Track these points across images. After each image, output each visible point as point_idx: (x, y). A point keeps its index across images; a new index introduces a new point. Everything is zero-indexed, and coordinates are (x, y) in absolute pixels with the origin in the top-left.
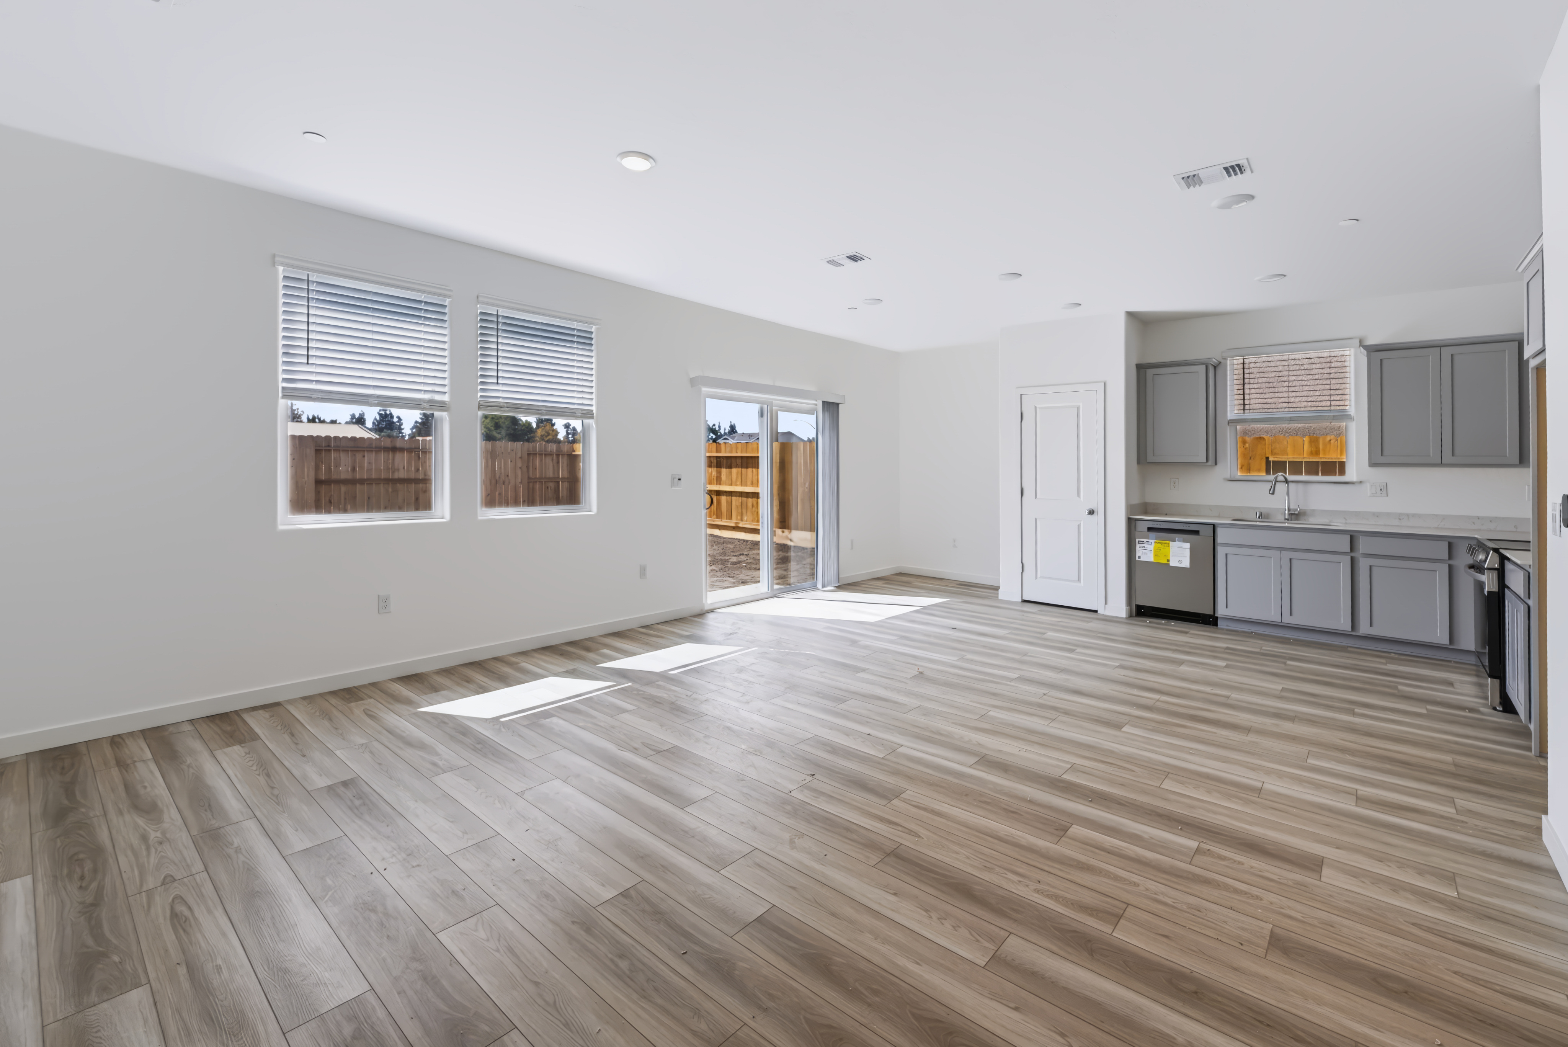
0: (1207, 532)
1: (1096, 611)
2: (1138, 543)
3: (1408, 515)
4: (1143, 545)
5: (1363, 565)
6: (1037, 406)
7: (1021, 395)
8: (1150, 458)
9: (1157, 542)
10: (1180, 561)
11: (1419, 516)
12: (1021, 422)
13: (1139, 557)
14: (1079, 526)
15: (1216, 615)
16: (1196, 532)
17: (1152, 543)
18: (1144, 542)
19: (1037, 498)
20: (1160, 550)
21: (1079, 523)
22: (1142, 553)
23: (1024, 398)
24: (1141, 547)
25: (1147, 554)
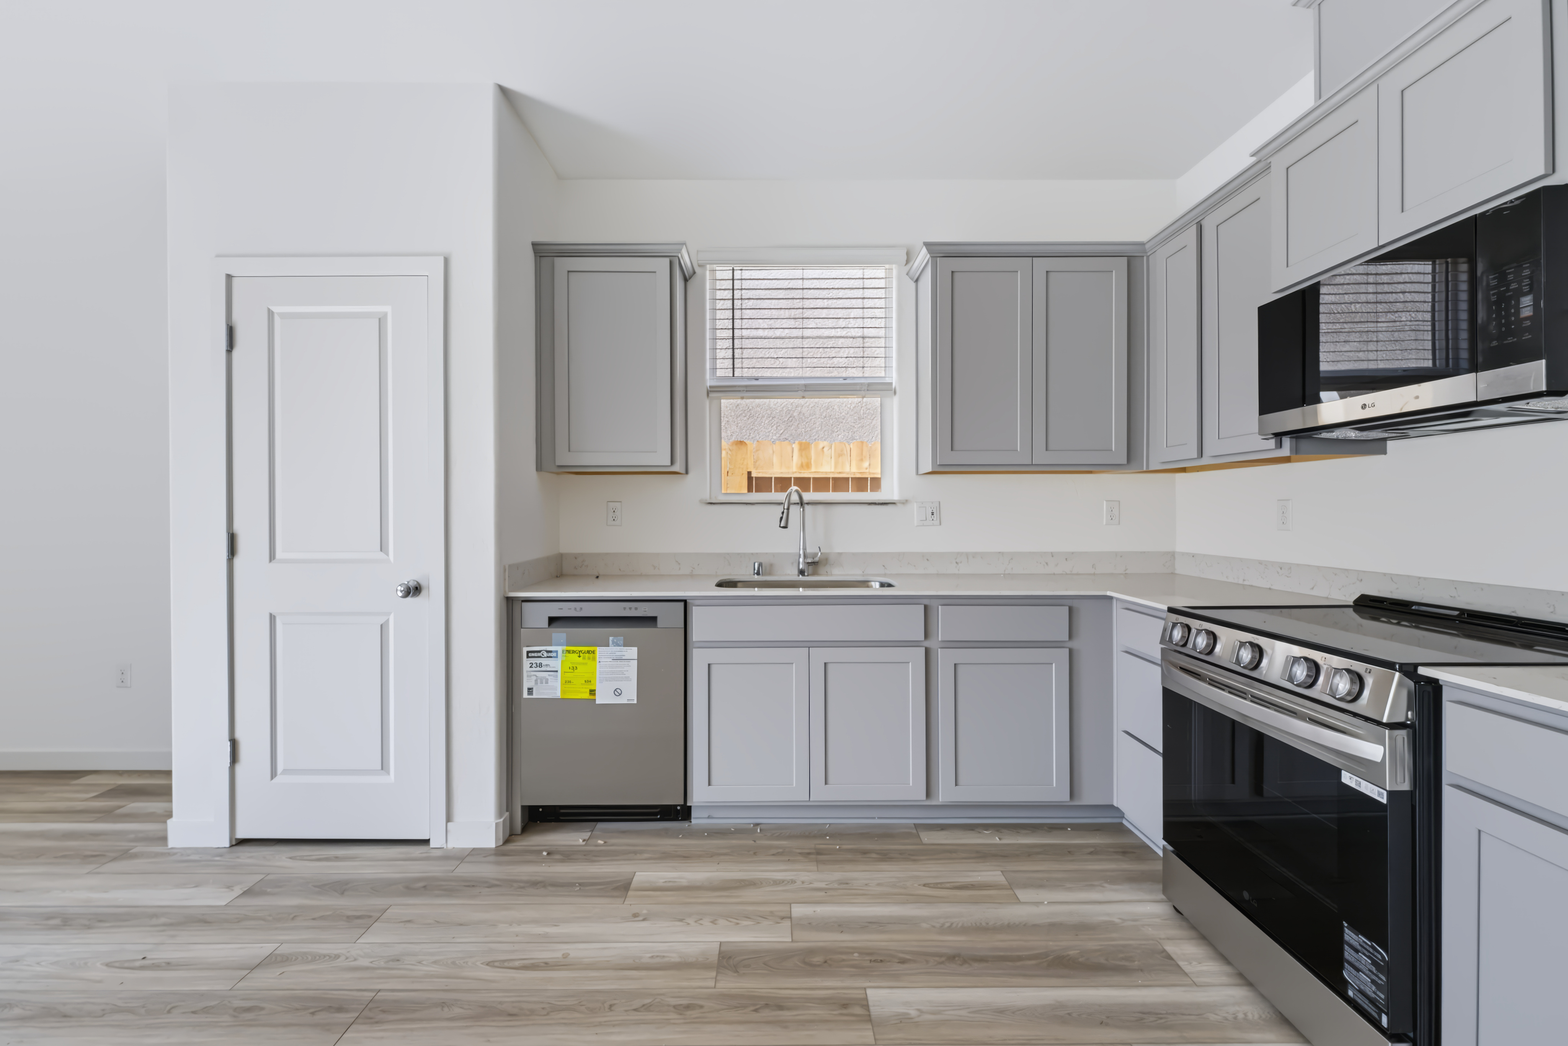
0: (670, 617)
1: (426, 842)
2: (528, 657)
3: (967, 555)
4: (538, 661)
5: (944, 660)
6: (273, 308)
7: (229, 277)
8: (565, 458)
9: (569, 652)
10: (618, 692)
11: (982, 555)
12: (230, 351)
13: (530, 690)
14: (383, 628)
15: (688, 804)
16: (651, 621)
17: (557, 657)
18: (539, 652)
19: (274, 558)
20: (574, 668)
21: (382, 620)
22: (536, 681)
23: (236, 282)
24: (534, 665)
25: (547, 683)
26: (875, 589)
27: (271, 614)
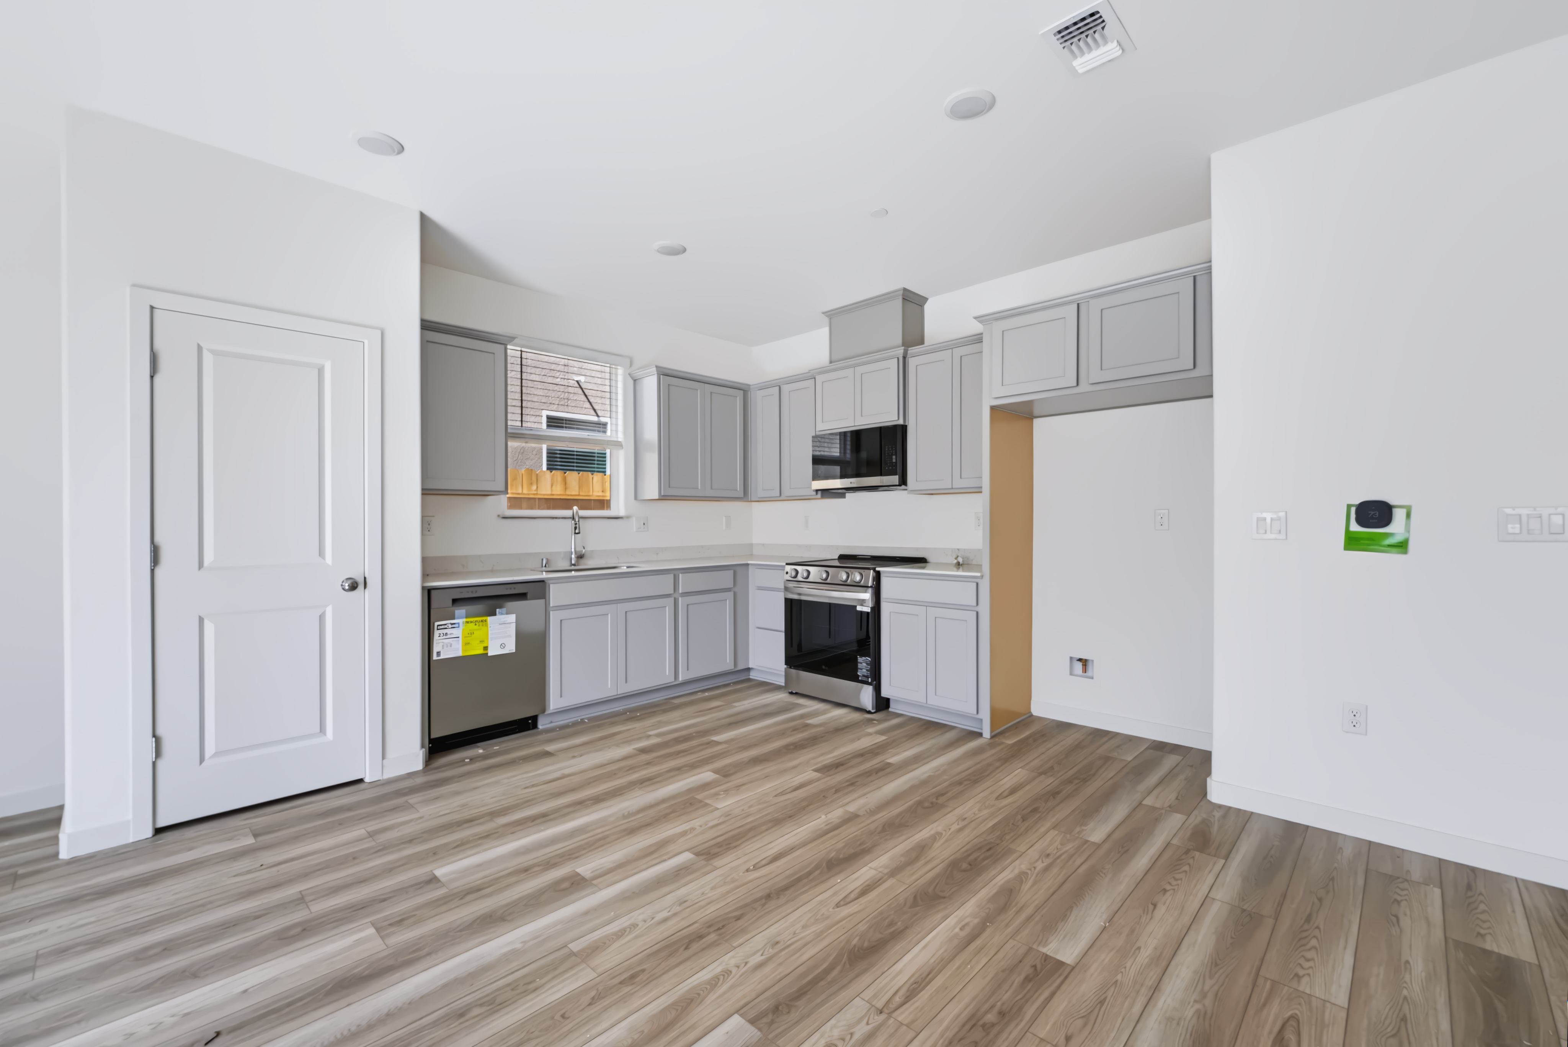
1: (361, 781)
2: (440, 629)
4: (445, 631)
5: (682, 605)
7: (152, 308)
9: (467, 622)
10: (503, 646)
12: (152, 377)
13: (438, 654)
14: (322, 618)
16: (524, 596)
17: (459, 627)
18: (446, 625)
19: (203, 566)
20: (472, 633)
21: (320, 612)
22: (443, 646)
23: (156, 311)
24: (442, 635)
25: (451, 646)
26: (624, 569)
27: (200, 617)
